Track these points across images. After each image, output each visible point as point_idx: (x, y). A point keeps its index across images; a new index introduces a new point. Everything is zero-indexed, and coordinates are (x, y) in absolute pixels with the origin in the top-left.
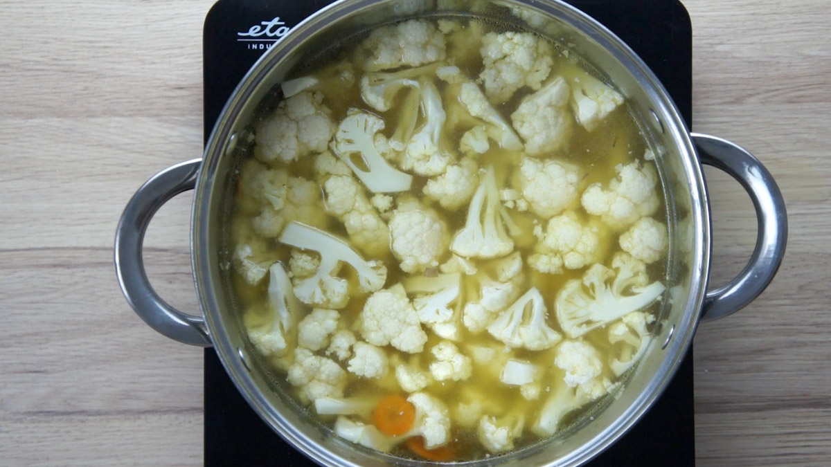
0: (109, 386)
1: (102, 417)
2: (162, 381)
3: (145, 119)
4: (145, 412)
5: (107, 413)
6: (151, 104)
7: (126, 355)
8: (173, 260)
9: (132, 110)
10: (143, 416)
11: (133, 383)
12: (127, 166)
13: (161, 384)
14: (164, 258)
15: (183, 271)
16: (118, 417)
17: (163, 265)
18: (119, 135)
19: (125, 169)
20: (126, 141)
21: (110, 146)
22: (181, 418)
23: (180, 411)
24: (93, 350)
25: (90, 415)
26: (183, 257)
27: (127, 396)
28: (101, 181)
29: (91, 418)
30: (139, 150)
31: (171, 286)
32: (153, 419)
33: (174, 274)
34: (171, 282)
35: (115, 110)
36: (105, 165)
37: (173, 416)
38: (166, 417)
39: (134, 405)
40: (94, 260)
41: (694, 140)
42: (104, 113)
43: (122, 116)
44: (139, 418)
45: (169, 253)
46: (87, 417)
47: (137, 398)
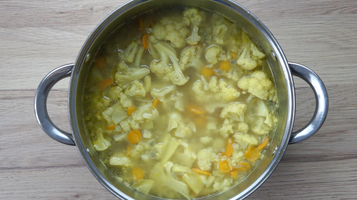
0: (31, 155)
1: (28, 170)
2: (57, 152)
3: (45, 28)
4: (48, 167)
5: (30, 168)
6: (48, 21)
7: (39, 140)
8: (60, 95)
9: (39, 24)
10: (48, 169)
11: (42, 153)
12: (37, 51)
13: (56, 154)
14: (56, 94)
15: (65, 100)
16: (36, 169)
17: (56, 97)
18: (33, 36)
19: (36, 52)
20: (36, 38)
21: (29, 41)
22: (66, 169)
23: (65, 166)
24: (23, 138)
25: (22, 169)
26: (65, 93)
27: (40, 159)
28: (25, 58)
29: (23, 170)
30: (43, 43)
31: (59, 107)
32: (53, 170)
33: (61, 101)
34: (59, 105)
35: (31, 24)
36: (27, 50)
37: (62, 169)
38: (59, 169)
39: (43, 164)
40: (22, 96)
41: (289, 65)
42: (25, 26)
43: (34, 26)
44: (46, 170)
45: (58, 92)
46: (21, 170)
47: (45, 161)
